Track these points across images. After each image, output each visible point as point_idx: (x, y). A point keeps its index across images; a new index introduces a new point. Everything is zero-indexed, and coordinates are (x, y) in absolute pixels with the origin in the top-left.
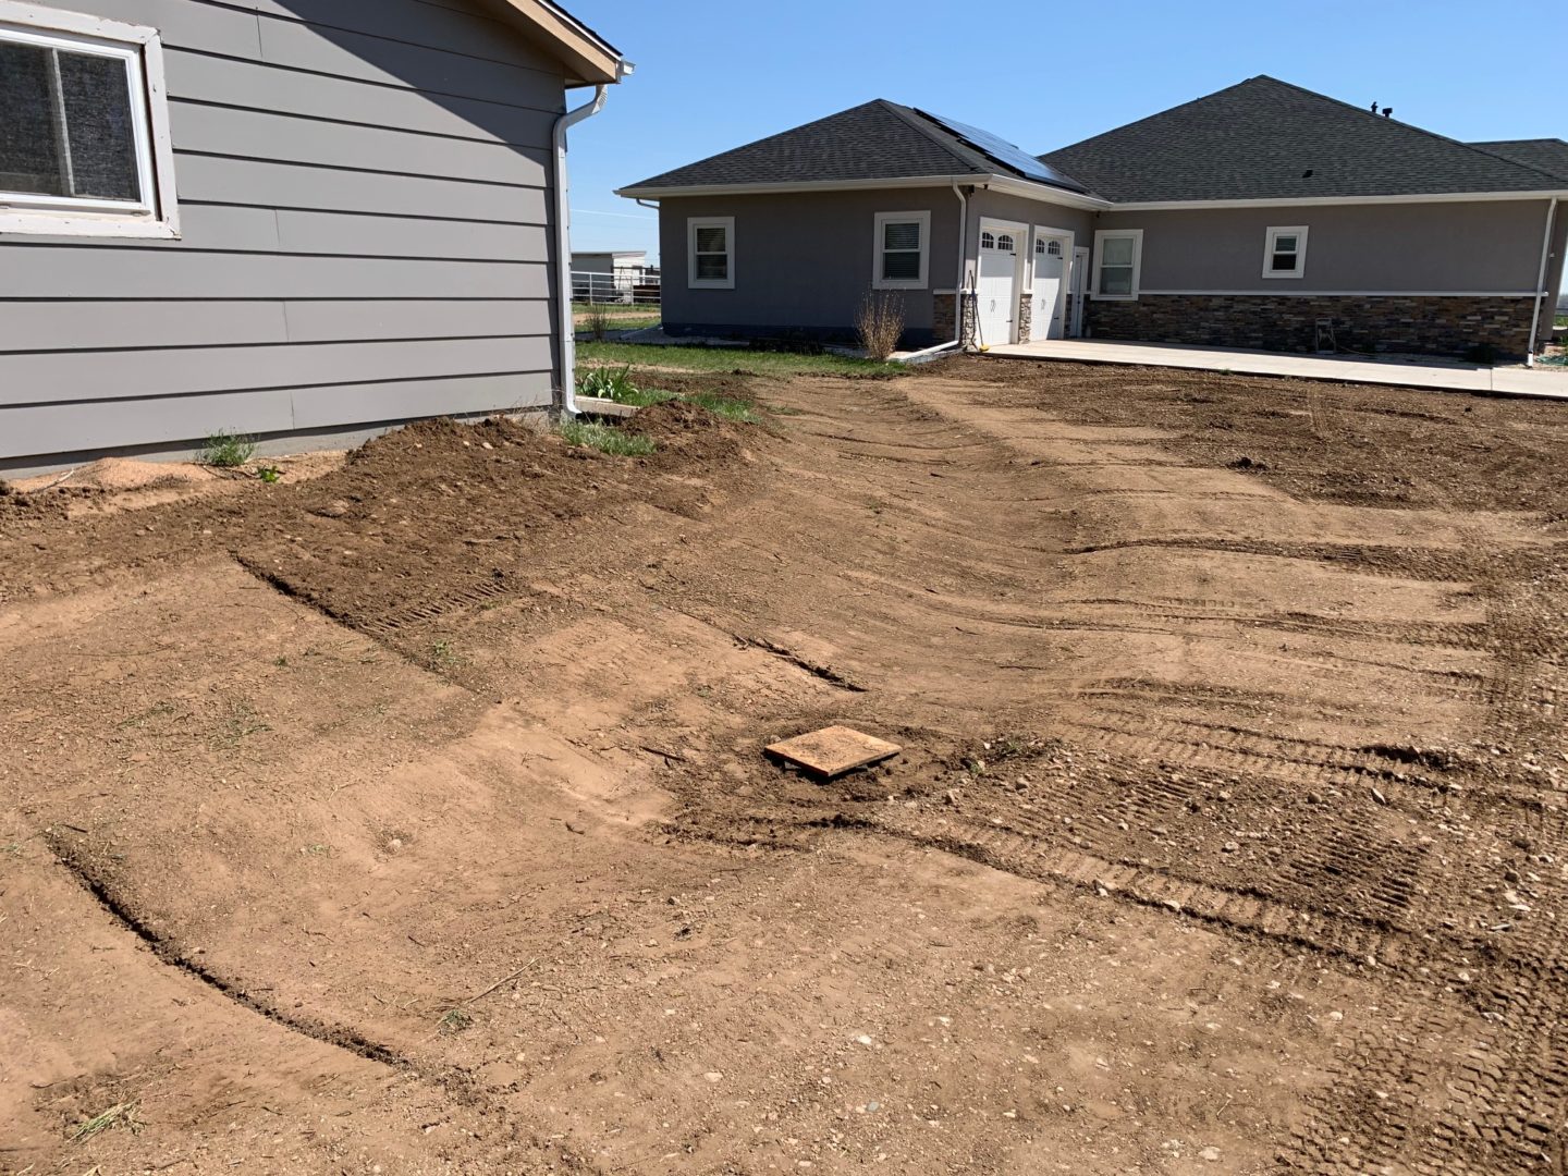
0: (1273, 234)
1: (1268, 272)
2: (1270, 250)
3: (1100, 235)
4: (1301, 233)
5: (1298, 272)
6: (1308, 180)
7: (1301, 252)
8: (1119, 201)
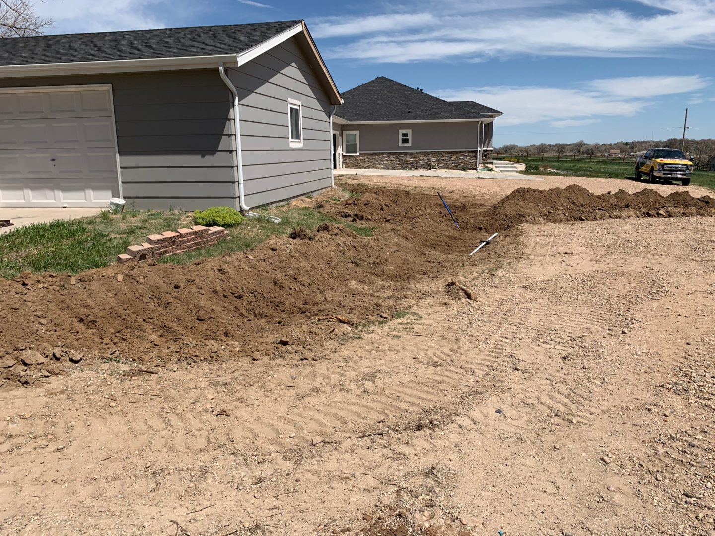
0: (401, 132)
1: (400, 145)
2: (401, 138)
3: (345, 132)
4: (409, 131)
5: (410, 144)
6: (409, 114)
7: (410, 138)
8: (351, 121)
